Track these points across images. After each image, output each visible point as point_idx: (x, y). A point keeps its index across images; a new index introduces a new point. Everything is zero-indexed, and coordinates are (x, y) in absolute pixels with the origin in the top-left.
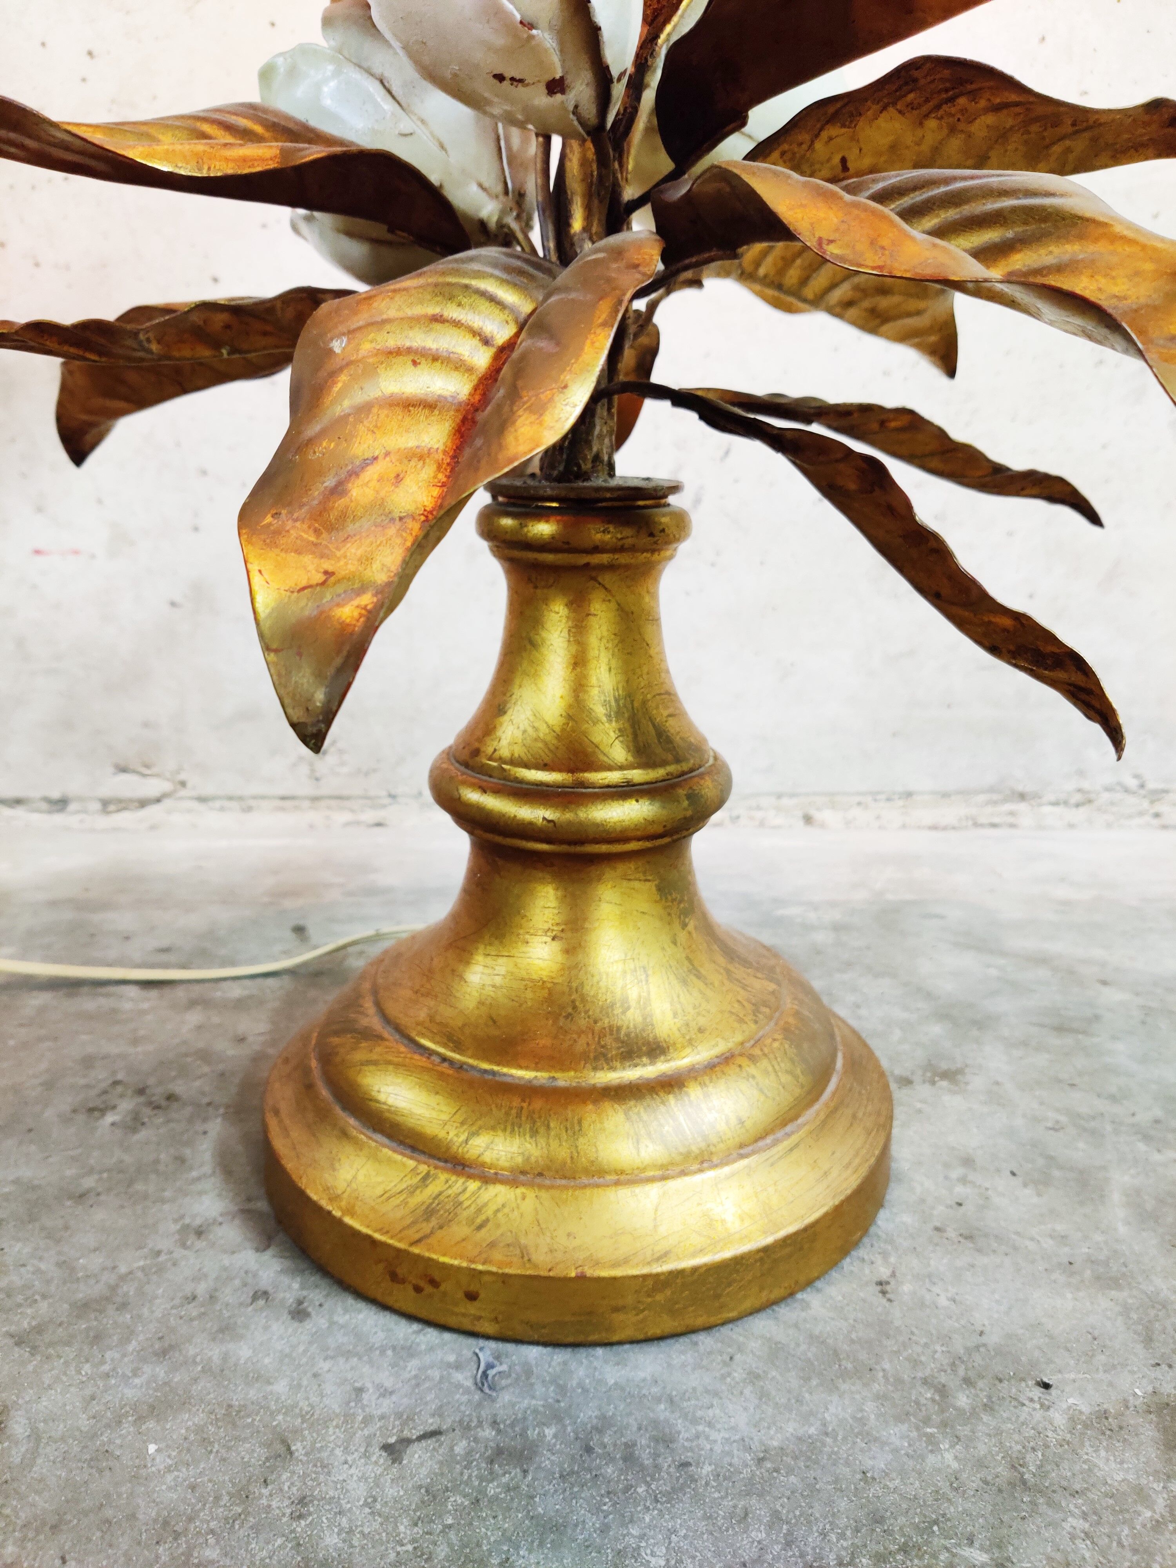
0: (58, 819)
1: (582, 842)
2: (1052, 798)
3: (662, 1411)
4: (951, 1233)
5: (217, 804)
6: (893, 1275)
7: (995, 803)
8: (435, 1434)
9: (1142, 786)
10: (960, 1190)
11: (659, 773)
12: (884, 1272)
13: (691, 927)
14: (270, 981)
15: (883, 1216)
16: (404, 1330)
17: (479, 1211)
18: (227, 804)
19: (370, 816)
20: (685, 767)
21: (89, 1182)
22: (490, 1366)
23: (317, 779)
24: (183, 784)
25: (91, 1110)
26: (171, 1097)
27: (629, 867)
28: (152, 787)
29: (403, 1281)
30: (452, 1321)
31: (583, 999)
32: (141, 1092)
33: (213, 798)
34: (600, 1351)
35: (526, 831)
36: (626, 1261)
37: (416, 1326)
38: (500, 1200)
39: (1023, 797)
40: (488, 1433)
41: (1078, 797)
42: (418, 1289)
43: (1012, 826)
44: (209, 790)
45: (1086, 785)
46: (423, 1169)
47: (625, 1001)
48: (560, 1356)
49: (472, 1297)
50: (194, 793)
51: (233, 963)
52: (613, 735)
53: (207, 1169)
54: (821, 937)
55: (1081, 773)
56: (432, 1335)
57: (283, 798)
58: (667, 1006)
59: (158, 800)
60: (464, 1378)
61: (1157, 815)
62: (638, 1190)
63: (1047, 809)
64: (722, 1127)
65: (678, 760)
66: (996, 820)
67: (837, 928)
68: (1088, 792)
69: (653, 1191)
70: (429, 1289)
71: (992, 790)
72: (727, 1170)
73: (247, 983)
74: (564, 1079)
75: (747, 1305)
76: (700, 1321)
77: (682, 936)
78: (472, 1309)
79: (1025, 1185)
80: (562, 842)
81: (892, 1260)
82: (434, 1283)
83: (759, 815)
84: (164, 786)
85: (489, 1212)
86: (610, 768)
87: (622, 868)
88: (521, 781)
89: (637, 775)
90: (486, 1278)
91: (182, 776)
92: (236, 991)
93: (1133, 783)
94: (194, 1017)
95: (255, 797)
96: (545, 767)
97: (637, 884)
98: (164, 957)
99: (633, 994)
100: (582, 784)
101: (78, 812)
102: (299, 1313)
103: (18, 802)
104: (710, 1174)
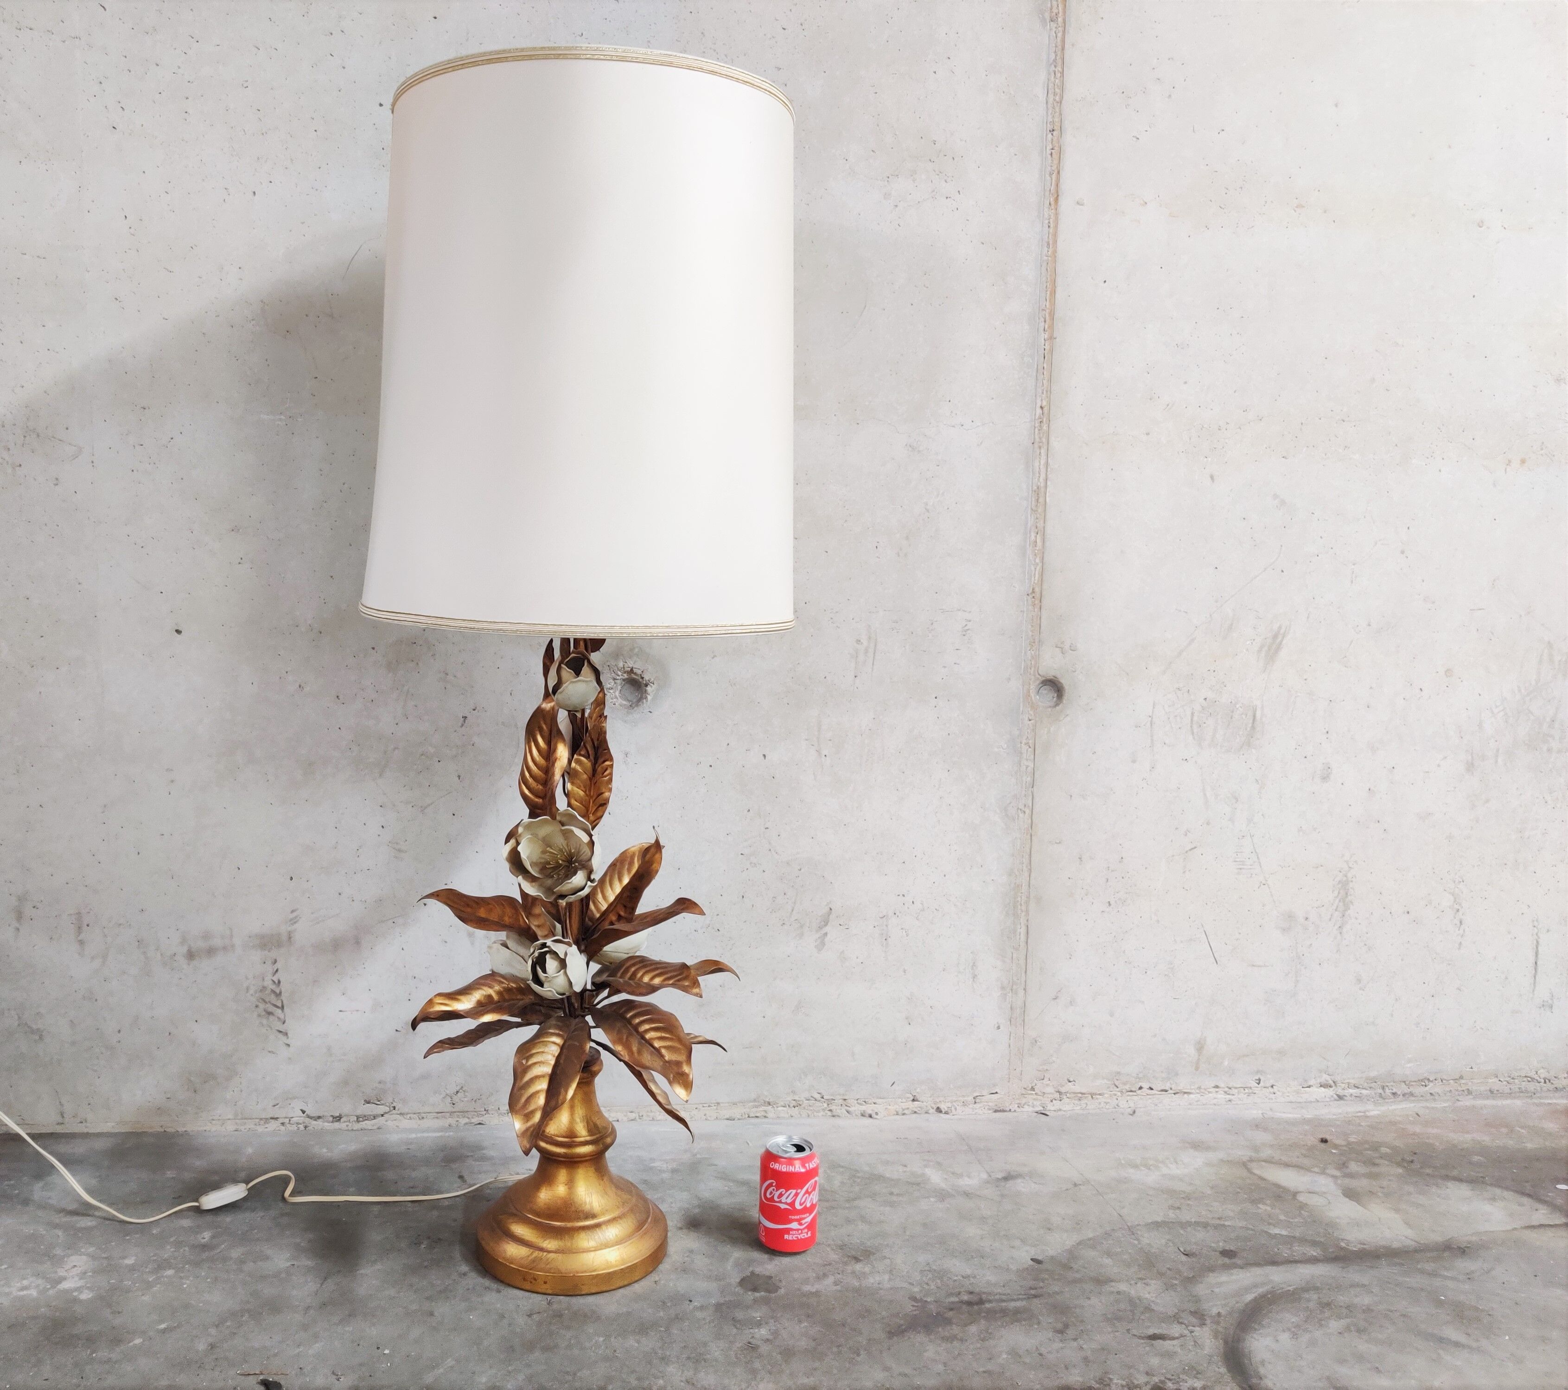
0: (336, 1125)
1: (573, 1158)
2: (782, 1103)
3: (594, 1308)
4: (679, 1270)
5: (408, 1116)
6: (660, 1280)
7: (757, 1107)
8: (539, 1313)
9: (823, 1098)
10: (686, 1259)
11: (594, 1137)
12: (657, 1279)
13: (605, 1180)
14: (457, 1199)
15: (660, 1265)
16: (527, 1294)
17: (548, 1260)
18: (412, 1116)
19: (476, 1120)
20: (601, 1134)
21: (426, 1264)
22: (550, 1300)
23: (454, 1104)
24: (394, 1108)
25: (415, 1244)
26: (439, 1239)
27: (587, 1164)
28: (381, 1109)
29: (527, 1281)
30: (540, 1290)
31: (574, 1203)
32: (429, 1238)
33: (407, 1114)
34: (579, 1297)
35: (558, 1155)
36: (585, 1272)
37: (530, 1293)
38: (553, 1257)
39: (769, 1104)
40: (551, 1312)
41: (794, 1103)
42: (531, 1282)
43: (765, 1117)
44: (406, 1110)
45: (797, 1098)
46: (531, 1250)
47: (585, 1203)
48: (568, 1298)
49: (545, 1283)
50: (399, 1113)
51: (442, 1193)
52: (582, 1127)
53: (460, 1259)
54: (665, 1176)
55: (794, 1092)
56: (535, 1295)
57: (438, 1113)
58: (597, 1204)
59: (382, 1115)
60: (545, 1303)
61: (830, 1110)
62: (588, 1253)
63: (780, 1109)
64: (611, 1237)
65: (600, 1133)
66: (757, 1115)
67: (674, 1171)
68: (799, 1101)
69: (592, 1254)
70: (534, 1282)
71: (755, 1100)
72: (612, 1248)
73: (449, 1200)
74: (569, 1225)
75: (618, 1285)
76: (604, 1289)
77: (602, 1182)
78: (545, 1286)
79: (706, 1258)
80: (568, 1158)
81: (661, 1276)
82: (535, 1280)
83: (652, 1114)
84: (387, 1109)
85: (550, 1260)
86: (581, 1137)
87: (585, 1164)
88: (558, 1141)
89: (588, 1138)
90: (550, 1277)
91: (395, 1104)
92: (446, 1203)
93: (818, 1096)
94: (435, 1213)
95: (424, 1113)
96: (564, 1137)
97: (589, 1169)
98: (412, 1190)
99: (588, 1200)
100: (574, 1142)
101: (345, 1122)
102: (499, 1291)
103: (319, 1117)
104: (608, 1250)
